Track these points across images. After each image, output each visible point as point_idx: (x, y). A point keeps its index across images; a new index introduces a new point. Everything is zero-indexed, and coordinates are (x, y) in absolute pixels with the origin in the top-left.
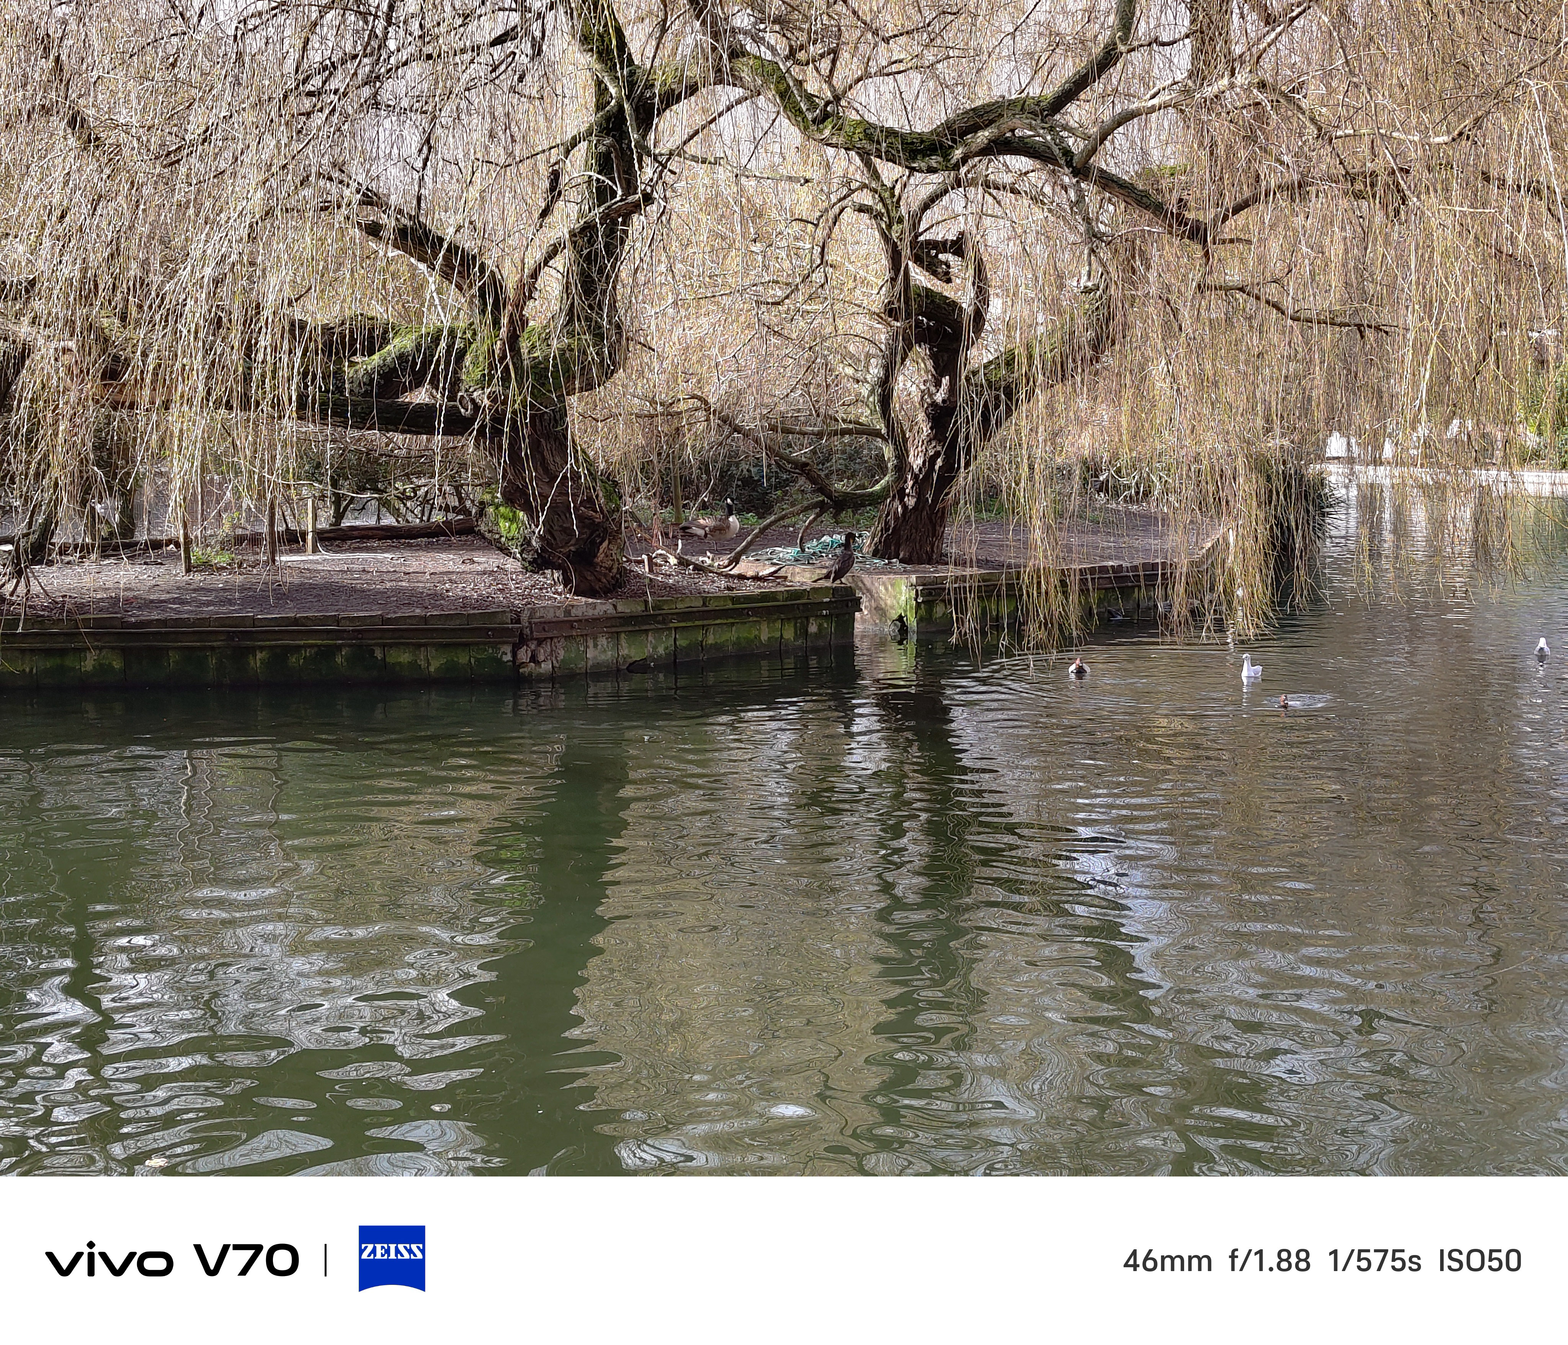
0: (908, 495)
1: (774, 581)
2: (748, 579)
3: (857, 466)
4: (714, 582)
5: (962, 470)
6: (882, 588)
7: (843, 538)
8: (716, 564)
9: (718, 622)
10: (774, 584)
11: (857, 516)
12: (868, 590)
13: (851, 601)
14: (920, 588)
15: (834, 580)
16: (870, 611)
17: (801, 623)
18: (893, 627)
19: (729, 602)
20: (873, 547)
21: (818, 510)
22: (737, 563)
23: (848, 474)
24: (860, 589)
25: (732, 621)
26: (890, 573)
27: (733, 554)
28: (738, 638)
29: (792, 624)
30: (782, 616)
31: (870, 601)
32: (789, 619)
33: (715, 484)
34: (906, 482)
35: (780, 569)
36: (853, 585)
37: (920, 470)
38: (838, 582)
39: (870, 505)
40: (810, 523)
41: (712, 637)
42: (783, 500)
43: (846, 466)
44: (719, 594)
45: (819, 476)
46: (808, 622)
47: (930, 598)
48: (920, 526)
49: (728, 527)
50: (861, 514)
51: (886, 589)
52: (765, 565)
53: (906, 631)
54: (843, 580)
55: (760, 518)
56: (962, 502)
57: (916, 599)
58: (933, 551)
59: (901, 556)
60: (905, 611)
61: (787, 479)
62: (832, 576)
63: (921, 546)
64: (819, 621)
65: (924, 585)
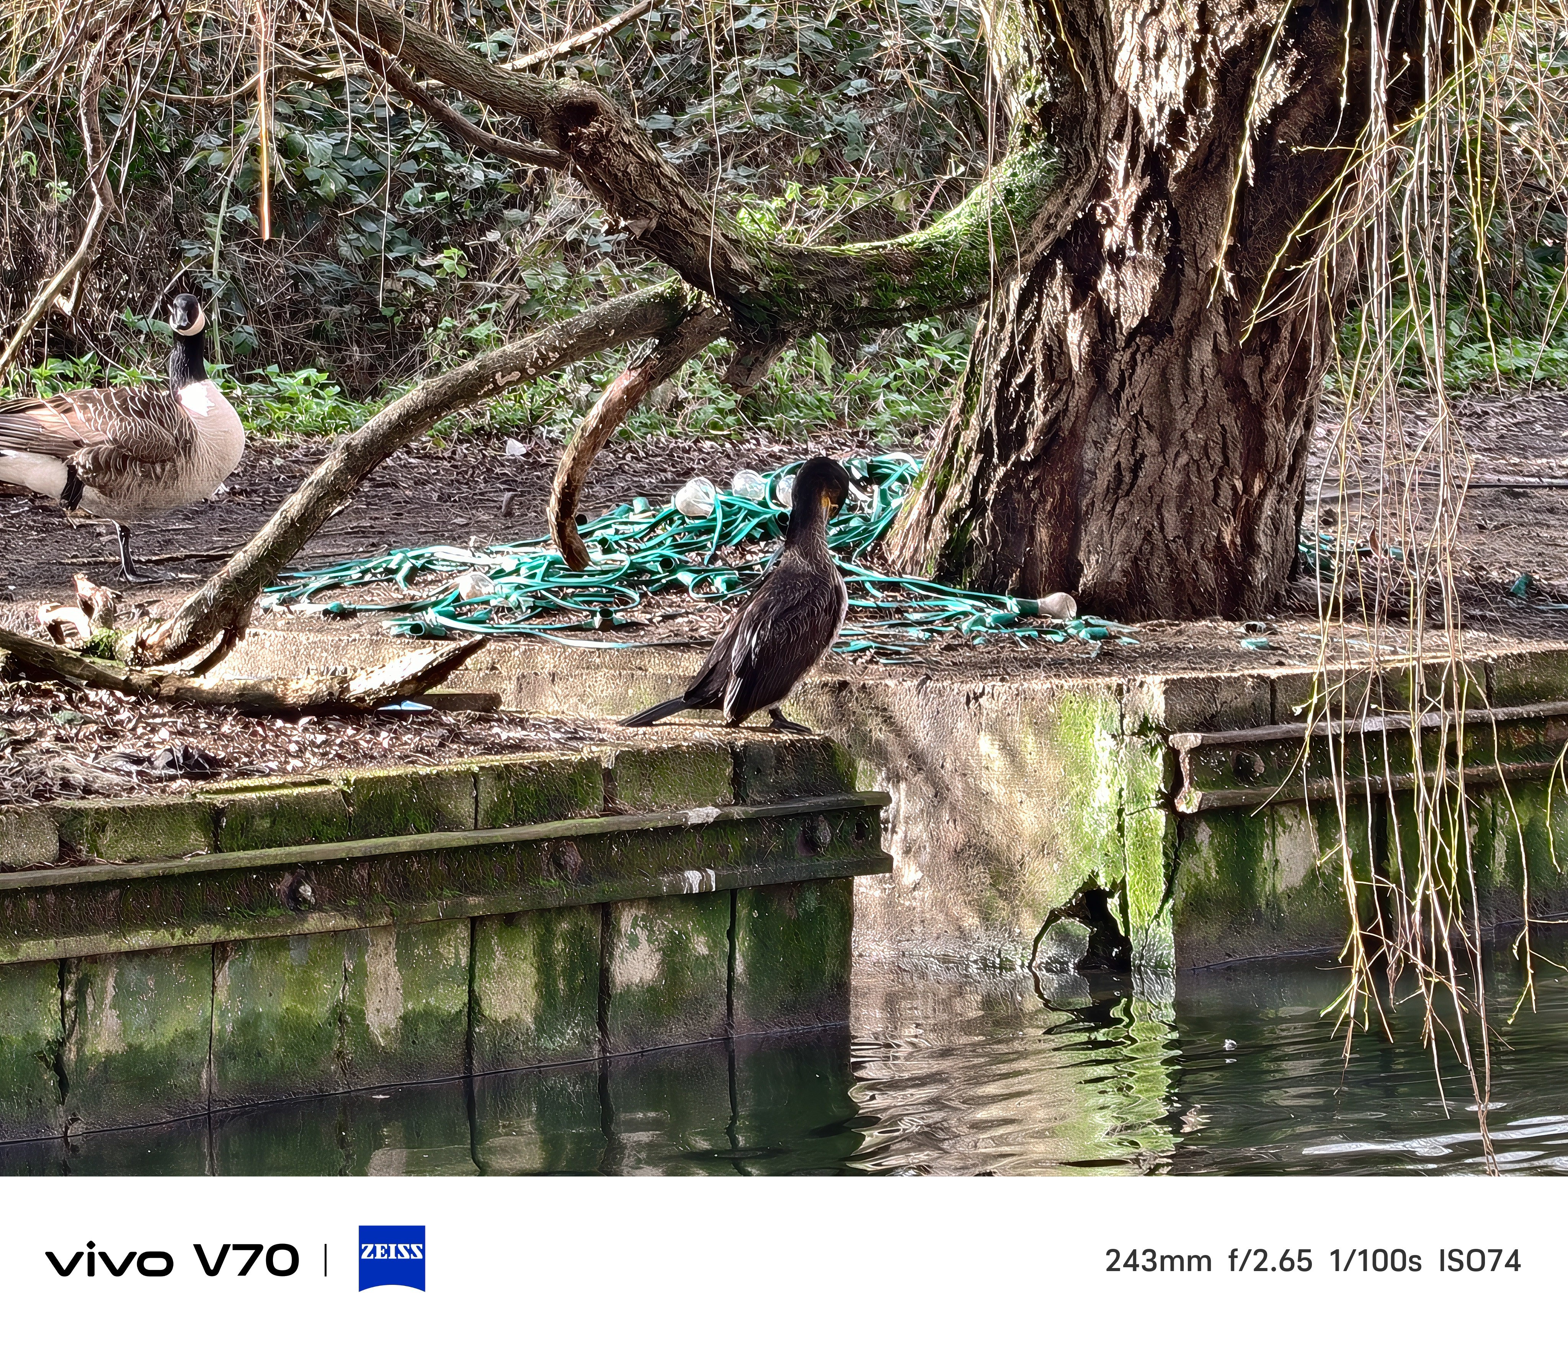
0: (1117, 258)
1: (425, 721)
2: (291, 714)
3: (852, 117)
4: (111, 733)
5: (1377, 121)
6: (987, 745)
7: (786, 487)
8: (126, 643)
9: (142, 939)
10: (431, 737)
11: (858, 374)
12: (918, 760)
13: (833, 814)
14: (1193, 739)
15: (740, 712)
16: (931, 871)
17: (576, 937)
18: (1049, 950)
19: (196, 838)
20: (940, 535)
21: (646, 348)
22: (234, 633)
23: (807, 155)
24: (879, 754)
25: (214, 933)
26: (1030, 664)
27: (210, 589)
28: (247, 1025)
29: (527, 946)
30: (475, 903)
31: (932, 812)
32: (509, 920)
33: (106, 225)
34: (1101, 190)
35: (456, 660)
36: (839, 734)
37: (1177, 125)
38: (760, 718)
39: (919, 312)
40: (608, 419)
41: (110, 1019)
42: (470, 294)
43: (794, 113)
44: (143, 798)
45: (651, 169)
46: (609, 925)
47: (1243, 793)
48: (1183, 418)
49: (186, 445)
50: (877, 362)
51: (1011, 752)
52: (378, 640)
53: (1123, 965)
54: (788, 708)
55: (354, 394)
56: (1379, 287)
57: (1168, 801)
58: (1250, 546)
59: (1088, 576)
60: (1112, 864)
61: (490, 190)
62: (732, 691)
63: (1189, 522)
64: (665, 925)
65: (1206, 724)
